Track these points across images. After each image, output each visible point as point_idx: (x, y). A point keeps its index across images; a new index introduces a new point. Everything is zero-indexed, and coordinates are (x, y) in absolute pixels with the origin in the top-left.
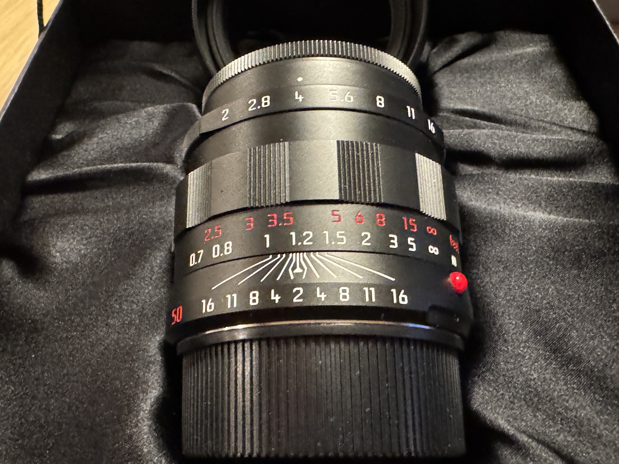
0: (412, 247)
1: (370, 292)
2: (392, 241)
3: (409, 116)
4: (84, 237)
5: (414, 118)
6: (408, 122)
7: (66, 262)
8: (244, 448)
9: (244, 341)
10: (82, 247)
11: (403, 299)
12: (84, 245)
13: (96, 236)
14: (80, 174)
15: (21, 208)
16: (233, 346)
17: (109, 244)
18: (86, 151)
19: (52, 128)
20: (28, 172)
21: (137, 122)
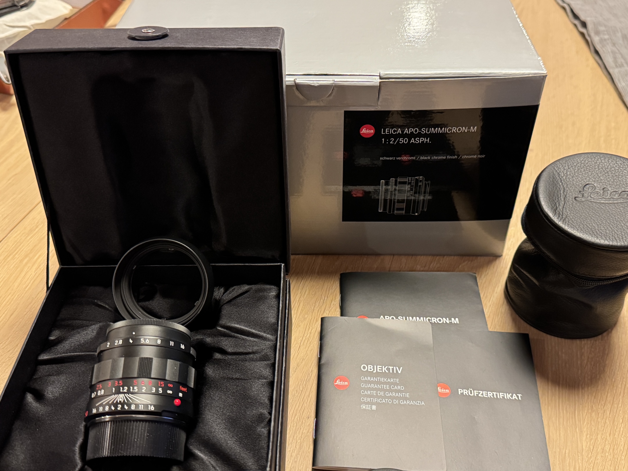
0: (160, 391)
1: (141, 406)
2: (153, 390)
3: (171, 345)
4: (61, 386)
5: (173, 345)
6: (170, 347)
7: (53, 397)
8: (105, 454)
9: (108, 421)
10: (60, 390)
11: (152, 408)
12: (61, 390)
13: (66, 386)
14: (61, 357)
15: (34, 371)
16: (103, 423)
17: (71, 389)
18: (64, 346)
19: (49, 334)
20: (39, 354)
21: (87, 333)
